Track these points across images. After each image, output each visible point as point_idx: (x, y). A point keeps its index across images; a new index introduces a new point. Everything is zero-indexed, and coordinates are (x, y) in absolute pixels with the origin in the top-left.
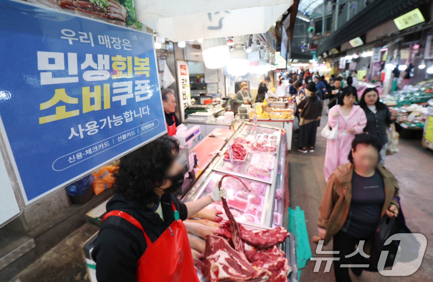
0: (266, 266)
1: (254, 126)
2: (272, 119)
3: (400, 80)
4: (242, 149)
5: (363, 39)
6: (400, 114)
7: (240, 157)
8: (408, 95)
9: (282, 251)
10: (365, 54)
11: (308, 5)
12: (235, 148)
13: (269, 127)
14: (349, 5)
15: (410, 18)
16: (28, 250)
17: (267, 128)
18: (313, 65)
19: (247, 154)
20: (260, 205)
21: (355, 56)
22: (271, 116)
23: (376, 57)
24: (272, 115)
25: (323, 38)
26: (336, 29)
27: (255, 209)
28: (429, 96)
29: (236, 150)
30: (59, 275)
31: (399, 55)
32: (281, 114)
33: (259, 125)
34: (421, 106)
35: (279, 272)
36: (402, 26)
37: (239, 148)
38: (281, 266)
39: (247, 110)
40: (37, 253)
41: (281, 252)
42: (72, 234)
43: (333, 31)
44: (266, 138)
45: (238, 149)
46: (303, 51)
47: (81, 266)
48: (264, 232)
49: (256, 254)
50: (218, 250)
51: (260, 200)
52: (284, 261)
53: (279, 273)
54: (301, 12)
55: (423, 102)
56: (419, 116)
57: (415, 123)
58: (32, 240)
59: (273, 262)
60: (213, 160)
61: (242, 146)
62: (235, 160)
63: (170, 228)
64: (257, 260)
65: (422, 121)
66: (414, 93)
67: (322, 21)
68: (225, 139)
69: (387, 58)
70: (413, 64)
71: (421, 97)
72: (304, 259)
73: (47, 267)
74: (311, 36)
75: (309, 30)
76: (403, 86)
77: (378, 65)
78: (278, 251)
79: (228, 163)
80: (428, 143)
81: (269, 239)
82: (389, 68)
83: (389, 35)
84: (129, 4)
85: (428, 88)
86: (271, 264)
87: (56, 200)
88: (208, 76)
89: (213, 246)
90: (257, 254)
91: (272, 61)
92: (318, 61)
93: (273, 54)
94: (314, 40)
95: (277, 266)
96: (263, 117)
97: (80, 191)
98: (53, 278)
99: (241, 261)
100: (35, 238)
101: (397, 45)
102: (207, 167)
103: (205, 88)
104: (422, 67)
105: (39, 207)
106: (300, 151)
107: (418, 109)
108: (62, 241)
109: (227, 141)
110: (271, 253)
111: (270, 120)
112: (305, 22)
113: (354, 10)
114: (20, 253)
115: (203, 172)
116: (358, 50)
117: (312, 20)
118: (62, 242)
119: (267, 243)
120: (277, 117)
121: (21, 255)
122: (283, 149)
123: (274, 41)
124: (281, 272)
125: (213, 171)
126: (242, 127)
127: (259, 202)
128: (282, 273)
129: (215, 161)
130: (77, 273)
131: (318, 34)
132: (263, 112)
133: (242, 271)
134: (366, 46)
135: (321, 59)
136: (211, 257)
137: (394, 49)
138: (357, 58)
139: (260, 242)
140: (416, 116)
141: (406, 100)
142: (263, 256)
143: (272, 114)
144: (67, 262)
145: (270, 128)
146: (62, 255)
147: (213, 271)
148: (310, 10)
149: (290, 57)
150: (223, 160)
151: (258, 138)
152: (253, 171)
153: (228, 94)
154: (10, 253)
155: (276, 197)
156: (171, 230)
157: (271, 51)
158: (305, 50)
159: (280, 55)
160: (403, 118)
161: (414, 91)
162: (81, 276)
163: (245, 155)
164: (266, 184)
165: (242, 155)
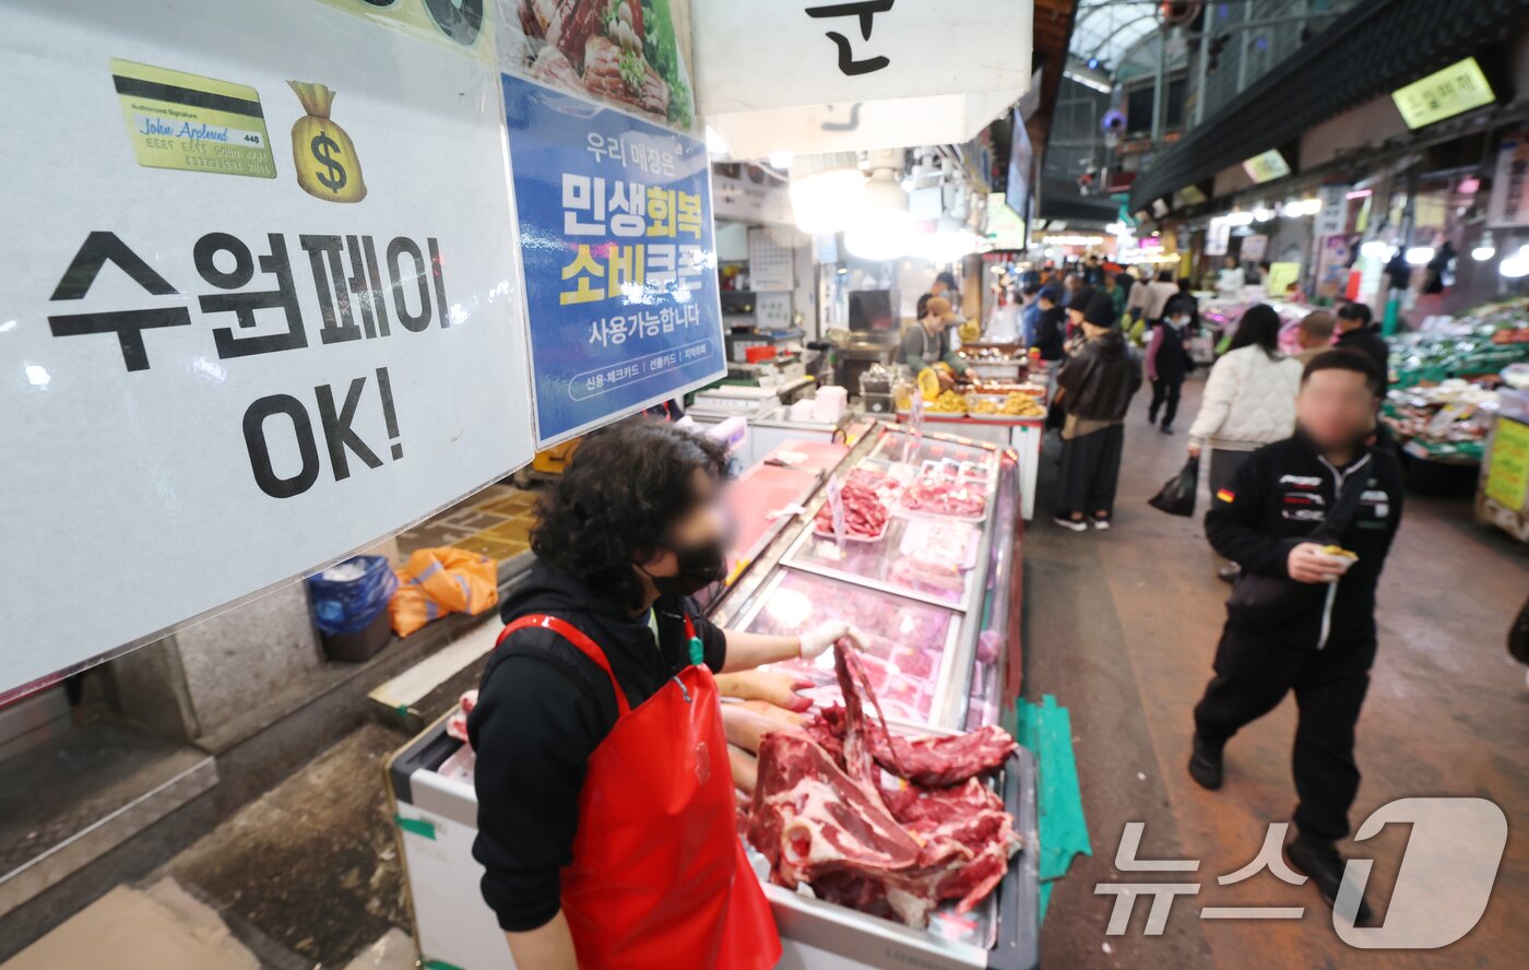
0: (946, 830)
1: (913, 434)
2: (972, 414)
3: (1410, 298)
4: (875, 502)
5: (1291, 155)
6: (1405, 412)
7: (868, 526)
8: (1436, 349)
9: (995, 796)
10: (1295, 209)
11: (1106, 35)
12: (851, 500)
13: (962, 439)
14: (1246, 38)
15: (1446, 89)
16: (198, 790)
17: (956, 442)
18: (1119, 240)
19: (890, 520)
20: (927, 677)
21: (1262, 214)
22: (970, 406)
23: (1330, 219)
24: (972, 401)
25: (1153, 148)
26: (1199, 119)
27: (912, 689)
28: (1508, 355)
29: (854, 506)
30: (294, 870)
31: (1408, 213)
32: (1002, 401)
33: (929, 433)
34: (1475, 387)
35: (984, 845)
36: (1420, 114)
37: (865, 499)
38: (991, 829)
39: (890, 384)
40: (221, 803)
41: (993, 798)
42: (325, 754)
43: (1188, 127)
44: (950, 473)
45: (862, 500)
46: (1084, 191)
47: (360, 848)
48: (941, 741)
49: (914, 799)
50: (802, 777)
51: (929, 662)
52: (1002, 819)
53: (982, 849)
54: (1081, 59)
55: (1485, 372)
56: (1469, 418)
57: (1452, 443)
58: (210, 761)
59: (966, 820)
60: (781, 533)
61: (874, 495)
62: (849, 537)
63: (677, 679)
64: (918, 819)
65: (1479, 437)
66: (1458, 342)
67: (1152, 90)
68: (817, 471)
69: (1369, 224)
70: (1456, 246)
71: (1480, 357)
72: (1064, 851)
73: (255, 848)
74: (1111, 141)
75: (1108, 120)
76: (1421, 321)
77: (1341, 245)
78: (981, 792)
79: (829, 545)
80: (1494, 510)
81: (956, 758)
82: (1376, 255)
83: (1377, 144)
84: (673, 77)
85: (1505, 325)
86: (961, 826)
87: (279, 643)
88: (761, 270)
89: (788, 767)
90: (918, 802)
91: (979, 223)
92: (1134, 230)
93: (981, 199)
94: (1123, 157)
95: (977, 831)
96: (941, 407)
97: (355, 619)
98: (277, 879)
99: (872, 812)
100: (221, 753)
101: (1403, 179)
102: (761, 556)
103: (748, 308)
104: (1483, 253)
105: (230, 660)
106: (1063, 523)
107: (1466, 397)
108: (295, 772)
109: (823, 480)
110: (962, 799)
111: (966, 418)
112: (1095, 92)
113: (1262, 56)
114: (173, 797)
115: (749, 568)
116: (1273, 191)
117: (1118, 88)
118: (294, 777)
119: (948, 770)
120: (990, 408)
121: (176, 804)
122: (1007, 513)
123: (985, 156)
124: (988, 846)
125: (780, 566)
126: (871, 438)
127: (926, 668)
128: (993, 849)
129: (785, 538)
130: (348, 867)
131: (1138, 135)
132: (941, 393)
133: (879, 844)
134: (1297, 180)
135: (1145, 222)
136: (781, 797)
137: (1392, 194)
138: (1267, 222)
139: (928, 767)
140: (1458, 420)
141: (1430, 365)
142: (937, 808)
143: (975, 399)
144: (315, 834)
145: (966, 445)
146: (299, 813)
147: (790, 840)
148: (1112, 54)
149: (1038, 214)
150: (811, 537)
151: (926, 472)
152: (907, 571)
153: (827, 331)
154: (148, 795)
155: (979, 654)
156: (683, 686)
157: (975, 191)
158: (1089, 189)
159: (1006, 202)
160: (1415, 423)
161: (1458, 336)
162: (360, 876)
163: (883, 522)
164: (950, 612)
165: (873, 523)
